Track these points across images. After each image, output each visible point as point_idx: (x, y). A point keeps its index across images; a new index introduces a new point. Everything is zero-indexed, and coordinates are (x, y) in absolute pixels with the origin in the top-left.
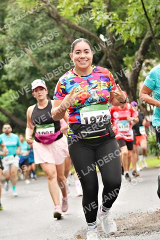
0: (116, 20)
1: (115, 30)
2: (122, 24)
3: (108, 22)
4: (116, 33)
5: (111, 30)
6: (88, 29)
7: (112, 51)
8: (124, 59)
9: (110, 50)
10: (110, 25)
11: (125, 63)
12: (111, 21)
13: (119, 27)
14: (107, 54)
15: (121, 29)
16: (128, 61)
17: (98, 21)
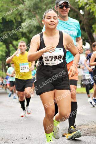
0: (92, 3)
1: (90, 9)
2: (95, 6)
3: (87, 4)
4: (91, 11)
5: (88, 9)
6: (74, 6)
7: (87, 22)
8: (93, 26)
9: (86, 20)
10: (88, 6)
11: (93, 29)
12: (88, 3)
13: (93, 8)
14: (83, 22)
15: (94, 9)
16: (95, 27)
17: (81, 3)
